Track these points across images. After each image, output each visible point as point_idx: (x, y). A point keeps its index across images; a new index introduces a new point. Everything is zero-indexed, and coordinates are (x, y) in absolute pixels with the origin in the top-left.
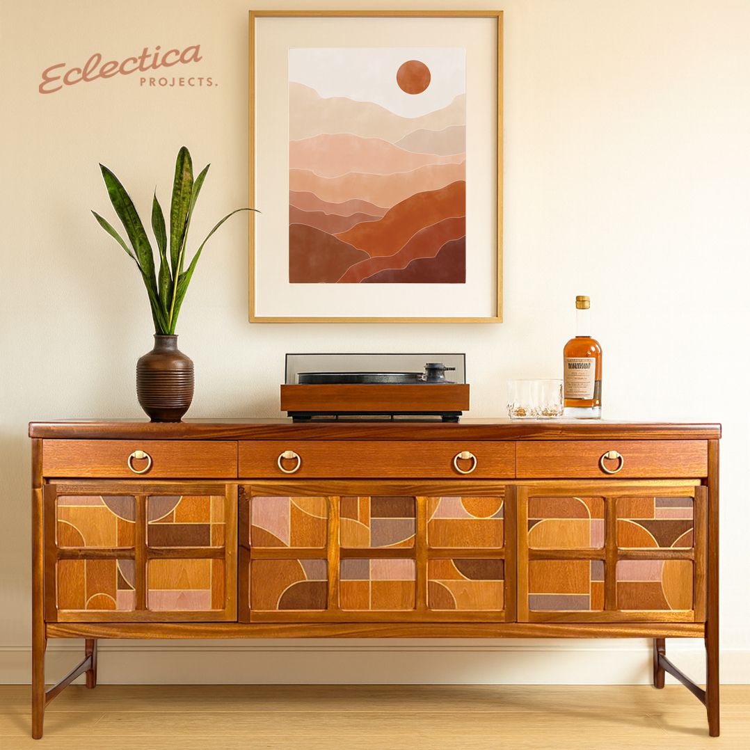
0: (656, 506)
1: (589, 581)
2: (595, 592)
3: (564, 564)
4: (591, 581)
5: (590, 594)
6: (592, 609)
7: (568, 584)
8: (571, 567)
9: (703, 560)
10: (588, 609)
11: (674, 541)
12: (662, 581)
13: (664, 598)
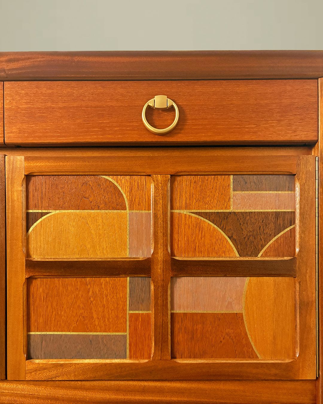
0: (234, 190)
1: (124, 311)
2: (136, 329)
3: (86, 284)
4: (128, 312)
5: (127, 333)
6: (130, 358)
7: (93, 317)
8: (97, 289)
9: (310, 277)
10: (125, 357)
11: (263, 247)
12: (244, 312)
13: (247, 338)
